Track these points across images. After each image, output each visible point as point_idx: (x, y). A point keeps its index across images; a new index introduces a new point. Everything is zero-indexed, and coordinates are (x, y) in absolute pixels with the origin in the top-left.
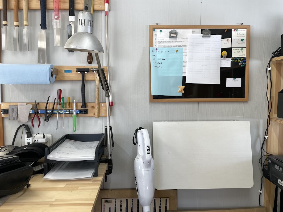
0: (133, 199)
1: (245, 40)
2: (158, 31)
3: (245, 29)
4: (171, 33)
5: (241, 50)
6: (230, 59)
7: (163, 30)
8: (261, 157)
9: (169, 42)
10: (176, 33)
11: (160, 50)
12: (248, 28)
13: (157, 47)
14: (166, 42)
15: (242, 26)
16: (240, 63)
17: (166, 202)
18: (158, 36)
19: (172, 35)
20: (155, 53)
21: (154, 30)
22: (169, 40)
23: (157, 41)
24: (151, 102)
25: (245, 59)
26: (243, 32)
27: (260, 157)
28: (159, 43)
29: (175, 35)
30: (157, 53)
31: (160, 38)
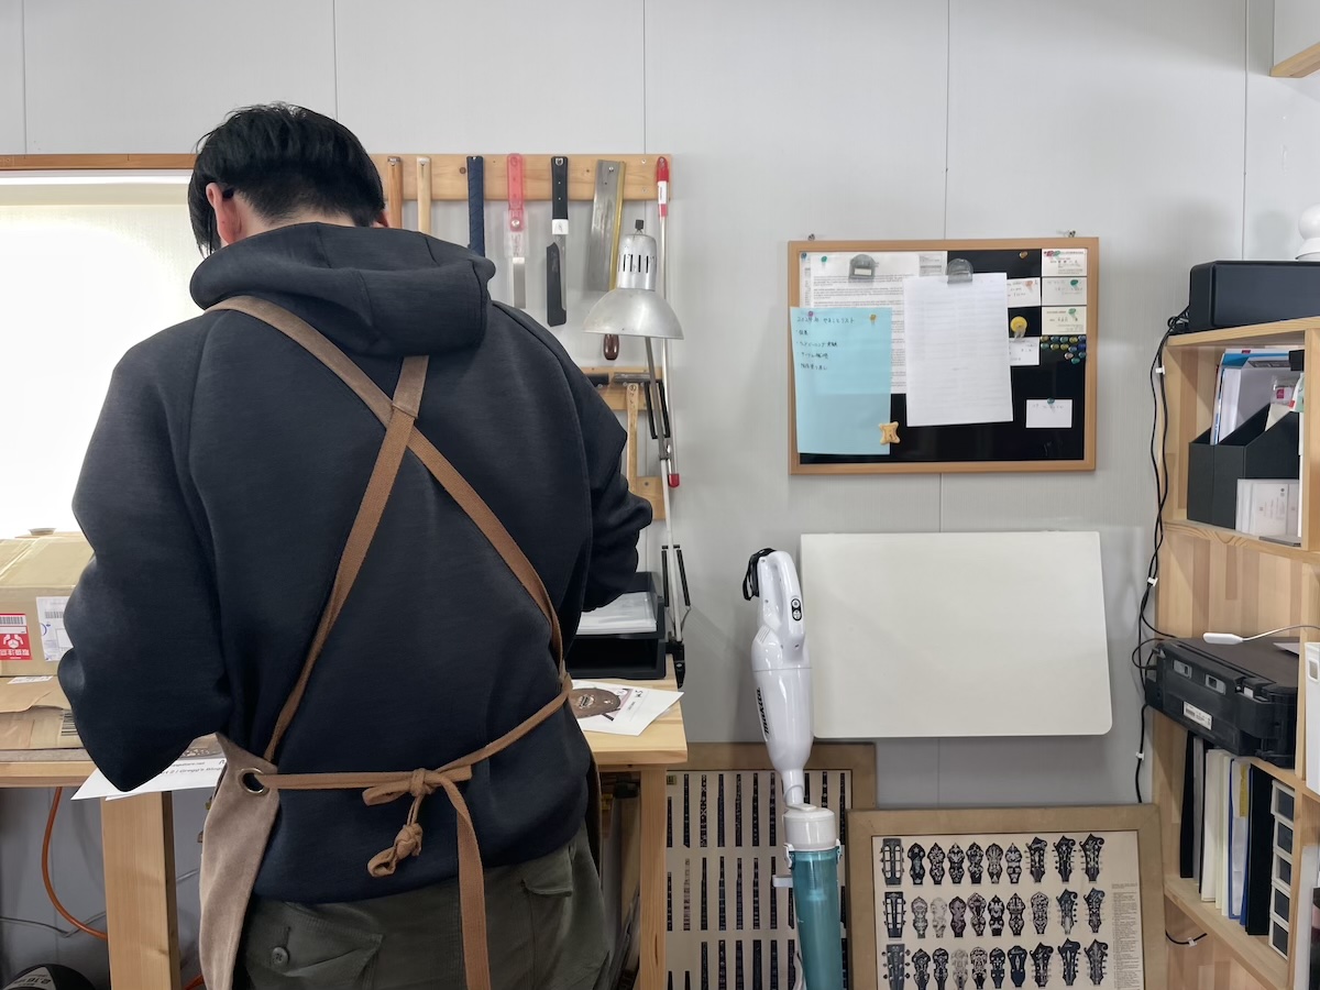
0: (739, 773)
1: (1083, 283)
2: (814, 259)
3: (1083, 250)
4: (855, 264)
5: (1072, 312)
6: (1036, 340)
7: (831, 256)
8: (1140, 644)
9: (849, 293)
10: (870, 265)
11: (821, 318)
12: (1091, 245)
13: (812, 306)
14: (840, 292)
15: (1072, 240)
16: (1067, 351)
17: (843, 783)
18: (814, 273)
19: (857, 271)
20: (805, 326)
21: (804, 256)
22: (847, 286)
23: (813, 288)
24: (793, 474)
25: (1084, 341)
26: (1078, 259)
27: (1137, 645)
28: (819, 294)
29: (868, 272)
30: (812, 327)
31: (822, 281)
